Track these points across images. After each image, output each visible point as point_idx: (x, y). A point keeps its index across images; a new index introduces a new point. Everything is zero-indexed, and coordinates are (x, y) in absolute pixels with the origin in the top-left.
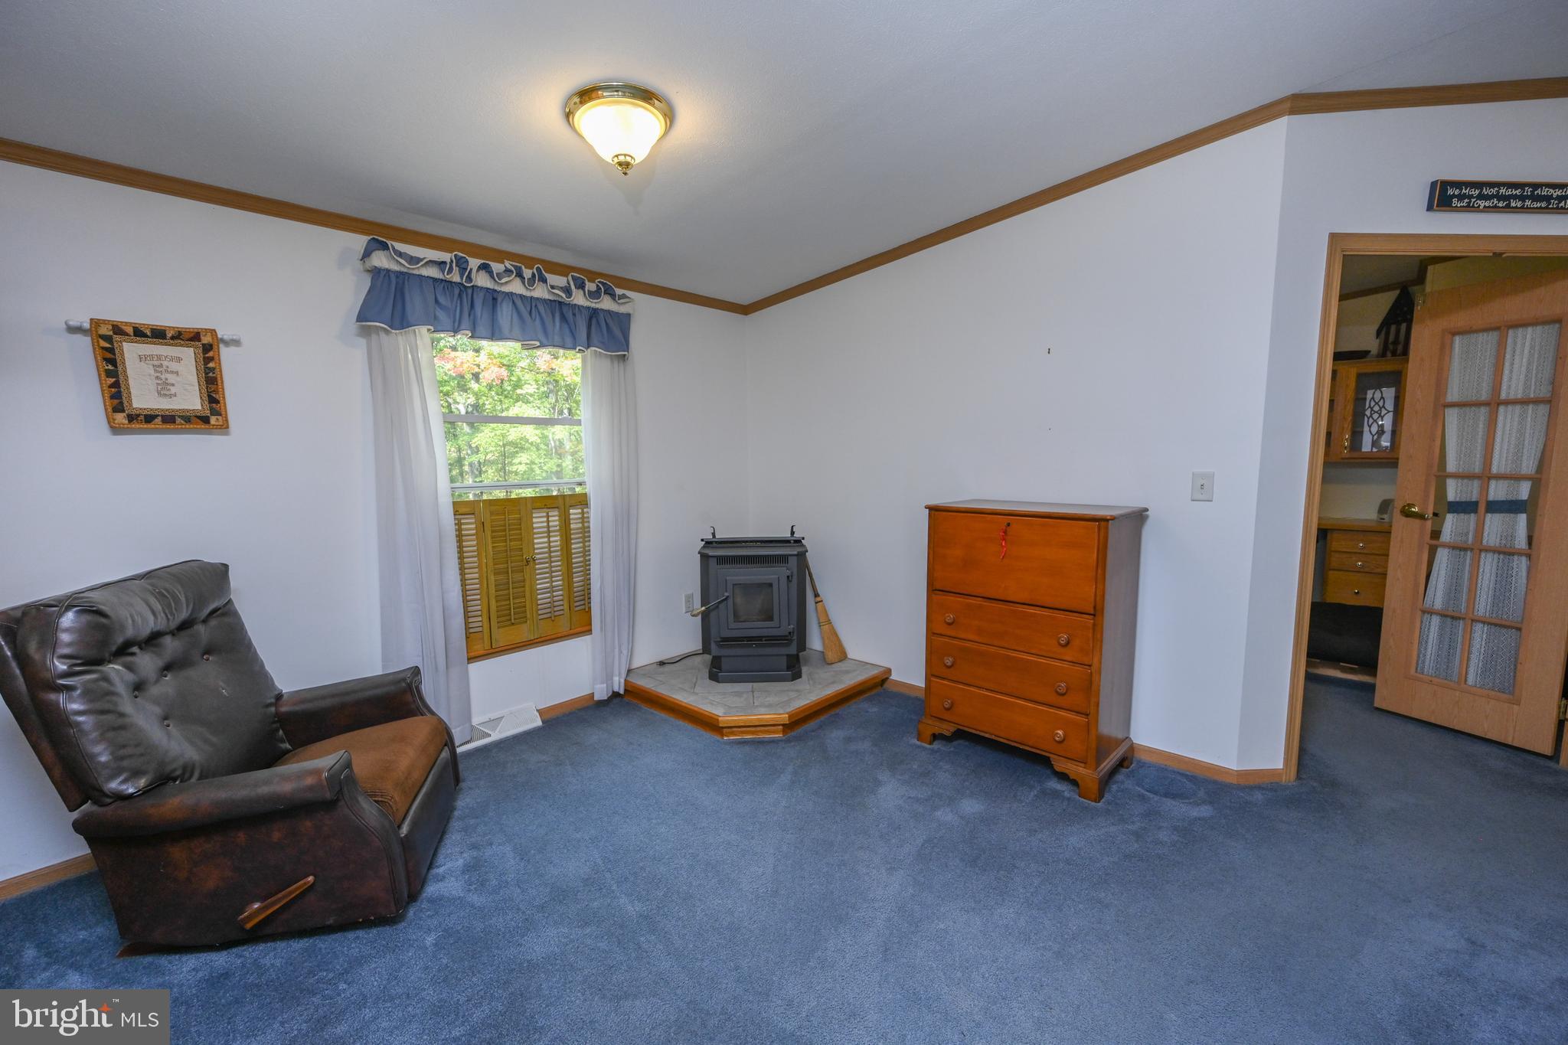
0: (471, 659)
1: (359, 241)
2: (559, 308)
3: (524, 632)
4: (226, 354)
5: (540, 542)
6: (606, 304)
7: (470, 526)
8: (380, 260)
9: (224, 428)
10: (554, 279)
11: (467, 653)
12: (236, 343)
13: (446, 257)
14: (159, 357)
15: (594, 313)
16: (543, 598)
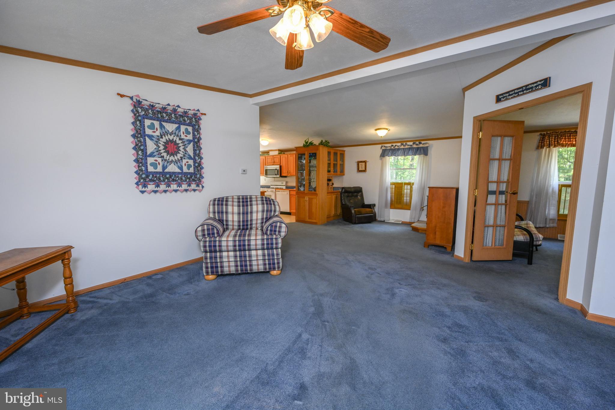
0: (391, 208)
1: (380, 146)
2: (411, 149)
3: (399, 206)
4: (367, 163)
5: (405, 191)
6: (421, 146)
7: (394, 186)
8: (383, 148)
9: (366, 172)
10: (408, 143)
11: (390, 206)
12: (368, 162)
13: (390, 145)
14: (362, 164)
15: (418, 148)
16: (405, 201)
